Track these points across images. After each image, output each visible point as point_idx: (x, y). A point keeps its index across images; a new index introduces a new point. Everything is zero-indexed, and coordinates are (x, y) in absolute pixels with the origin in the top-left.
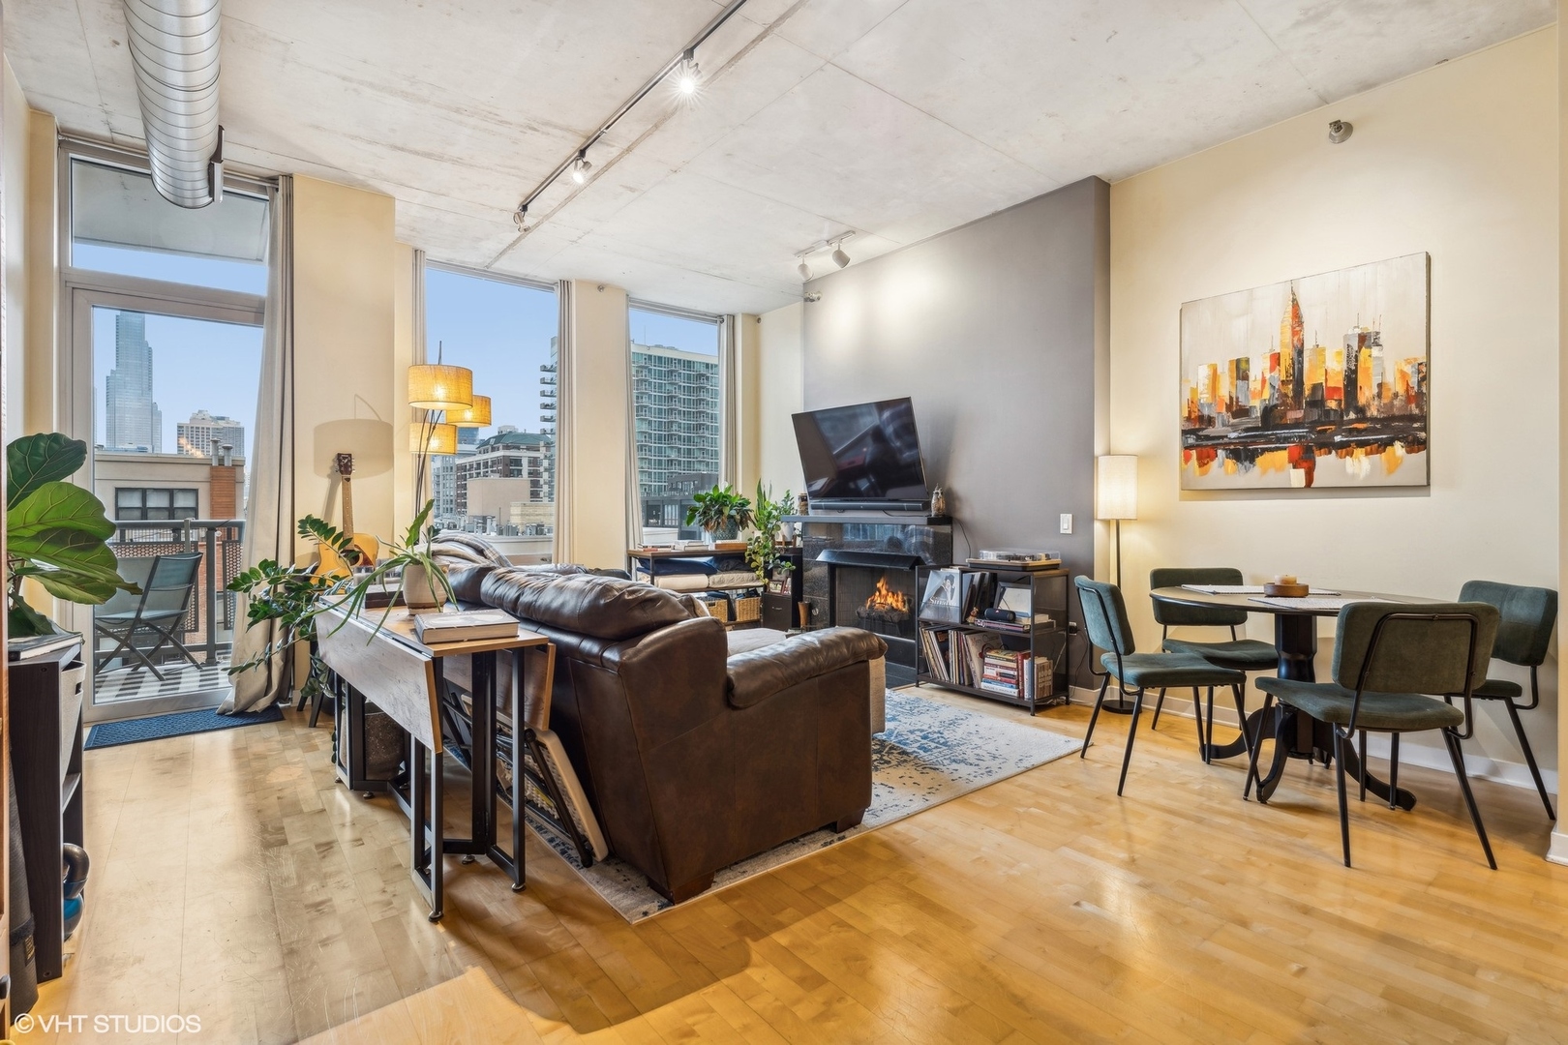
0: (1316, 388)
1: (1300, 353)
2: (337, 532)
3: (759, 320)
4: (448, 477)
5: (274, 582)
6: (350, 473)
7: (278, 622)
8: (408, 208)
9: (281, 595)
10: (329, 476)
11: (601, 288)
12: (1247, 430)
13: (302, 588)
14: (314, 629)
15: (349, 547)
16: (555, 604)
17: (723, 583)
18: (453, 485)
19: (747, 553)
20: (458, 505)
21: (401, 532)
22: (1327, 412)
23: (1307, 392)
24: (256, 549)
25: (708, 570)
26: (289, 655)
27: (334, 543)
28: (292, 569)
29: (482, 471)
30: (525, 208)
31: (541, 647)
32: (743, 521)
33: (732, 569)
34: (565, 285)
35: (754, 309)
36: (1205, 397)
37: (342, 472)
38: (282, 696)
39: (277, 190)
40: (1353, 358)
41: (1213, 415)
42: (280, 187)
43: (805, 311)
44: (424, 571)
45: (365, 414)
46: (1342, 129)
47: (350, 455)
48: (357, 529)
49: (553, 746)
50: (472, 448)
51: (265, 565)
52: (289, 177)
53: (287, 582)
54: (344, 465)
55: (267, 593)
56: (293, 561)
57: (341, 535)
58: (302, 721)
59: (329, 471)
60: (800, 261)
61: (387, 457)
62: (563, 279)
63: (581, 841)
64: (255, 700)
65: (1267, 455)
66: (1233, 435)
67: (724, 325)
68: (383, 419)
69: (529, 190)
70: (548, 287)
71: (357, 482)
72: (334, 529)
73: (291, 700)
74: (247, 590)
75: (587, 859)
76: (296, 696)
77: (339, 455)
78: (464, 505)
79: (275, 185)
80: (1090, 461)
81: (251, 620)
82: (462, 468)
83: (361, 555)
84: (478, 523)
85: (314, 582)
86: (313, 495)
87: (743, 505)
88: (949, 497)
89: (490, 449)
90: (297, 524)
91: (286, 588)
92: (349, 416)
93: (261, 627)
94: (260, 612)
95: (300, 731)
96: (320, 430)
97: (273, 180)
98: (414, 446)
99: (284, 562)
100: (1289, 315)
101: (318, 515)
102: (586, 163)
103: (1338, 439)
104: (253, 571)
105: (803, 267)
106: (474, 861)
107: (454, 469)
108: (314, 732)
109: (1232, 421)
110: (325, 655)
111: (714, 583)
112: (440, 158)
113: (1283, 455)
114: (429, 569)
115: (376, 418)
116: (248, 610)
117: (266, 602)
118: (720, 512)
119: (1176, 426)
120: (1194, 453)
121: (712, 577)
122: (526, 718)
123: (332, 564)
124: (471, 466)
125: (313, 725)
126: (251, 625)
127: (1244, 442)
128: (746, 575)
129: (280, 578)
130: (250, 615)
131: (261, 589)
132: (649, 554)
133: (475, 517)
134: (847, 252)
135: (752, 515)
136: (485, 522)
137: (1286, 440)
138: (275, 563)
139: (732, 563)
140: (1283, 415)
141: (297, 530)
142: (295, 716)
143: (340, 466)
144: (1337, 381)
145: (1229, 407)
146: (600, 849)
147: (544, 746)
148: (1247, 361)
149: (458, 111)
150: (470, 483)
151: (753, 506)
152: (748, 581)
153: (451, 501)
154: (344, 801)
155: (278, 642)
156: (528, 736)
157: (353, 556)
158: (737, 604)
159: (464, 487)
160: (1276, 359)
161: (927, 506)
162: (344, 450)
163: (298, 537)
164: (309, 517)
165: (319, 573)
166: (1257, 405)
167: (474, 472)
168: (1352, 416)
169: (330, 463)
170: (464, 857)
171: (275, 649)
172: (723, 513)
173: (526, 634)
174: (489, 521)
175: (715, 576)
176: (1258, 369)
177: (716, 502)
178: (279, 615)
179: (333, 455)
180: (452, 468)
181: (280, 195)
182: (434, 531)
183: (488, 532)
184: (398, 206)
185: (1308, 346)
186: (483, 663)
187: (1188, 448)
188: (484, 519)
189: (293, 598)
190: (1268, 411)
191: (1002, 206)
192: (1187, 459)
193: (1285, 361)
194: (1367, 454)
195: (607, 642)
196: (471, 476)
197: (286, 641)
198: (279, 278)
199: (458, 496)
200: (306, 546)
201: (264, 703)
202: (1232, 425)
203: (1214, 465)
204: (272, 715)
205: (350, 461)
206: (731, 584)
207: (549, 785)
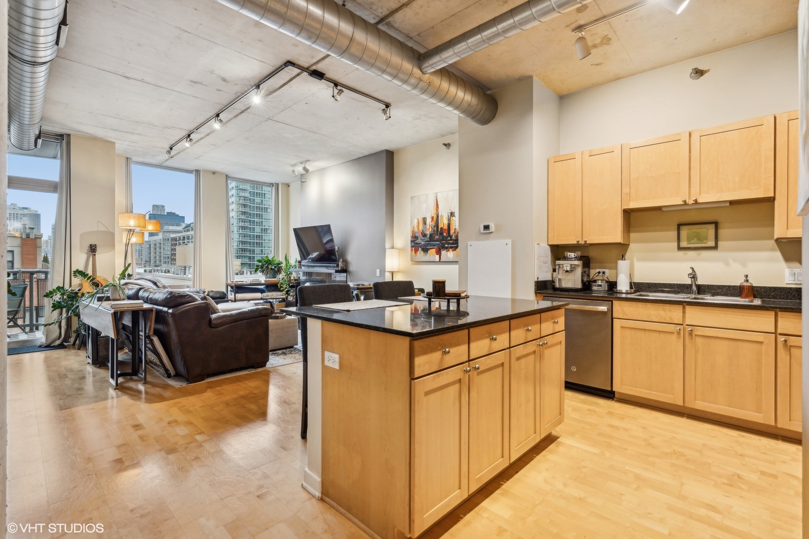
0: (442, 228)
1: (438, 217)
2: (89, 275)
3: (289, 186)
4: (166, 244)
5: (63, 294)
6: (96, 252)
7: (64, 310)
8: (121, 146)
9: (66, 299)
10: (86, 253)
11: (214, 173)
12: (426, 241)
13: (74, 296)
14: (79, 311)
15: (94, 281)
16: (157, 298)
17: (268, 296)
18: (169, 249)
19: (278, 285)
20: (172, 259)
21: (118, 276)
22: (444, 237)
23: (439, 230)
24: (55, 281)
25: (262, 291)
26: (69, 320)
27: (88, 279)
28: (70, 289)
29: (186, 241)
30: (171, 149)
31: (151, 310)
32: (279, 270)
33: (273, 291)
34: (197, 172)
35: (286, 181)
36: (416, 230)
37: (92, 252)
38: (66, 339)
39: (63, 139)
40: (449, 220)
41: (418, 236)
42: (65, 138)
43: (301, 185)
44: (117, 289)
45: (102, 228)
46: (447, 145)
47: (96, 245)
48: (98, 274)
49: (156, 340)
50: (180, 228)
51: (59, 288)
52: (69, 135)
53: (68, 295)
54: (93, 249)
55: (60, 299)
56: (71, 286)
57: (90, 277)
58: (74, 348)
59: (86, 252)
60: (292, 169)
61: (112, 245)
62: (196, 169)
63: (166, 370)
64: (54, 341)
65: (431, 250)
66: (423, 243)
67: (274, 188)
68: (110, 231)
69: (172, 142)
70: (190, 172)
71: (98, 256)
72: (88, 274)
73: (70, 342)
74: (51, 297)
75: (169, 376)
76: (72, 340)
77: (91, 245)
78: (175, 260)
79: (63, 138)
80: (384, 250)
81: (53, 309)
82: (175, 239)
83: (100, 284)
84: (182, 270)
85: (79, 295)
86: (80, 261)
87: (279, 264)
88: (346, 262)
89: (191, 229)
90: (72, 272)
91: (67, 297)
92: (95, 229)
93: (57, 312)
94: (56, 306)
95: (73, 351)
96: (82, 235)
97: (62, 136)
98: (124, 241)
99: (67, 287)
100: (435, 204)
101: (81, 269)
102: (191, 139)
103: (446, 246)
104: (54, 290)
105: (293, 171)
106: (132, 378)
107: (170, 240)
108: (79, 351)
109: (423, 238)
110: (83, 319)
111: (264, 296)
112: (133, 133)
113: (434, 250)
114: (118, 288)
115: (106, 230)
116: (51, 305)
117: (59, 302)
118: (267, 267)
119: (409, 239)
120: (413, 248)
121: (263, 294)
122: (147, 332)
123: (88, 288)
124: (180, 239)
125: (79, 349)
126: (53, 311)
127: (426, 245)
128: (279, 293)
129: (65, 293)
130: (52, 307)
131: (57, 297)
132: (233, 285)
133: (180, 266)
134: (308, 167)
135: (283, 268)
136: (185, 269)
137: (434, 245)
138: (63, 288)
139: (273, 288)
140: (434, 238)
141: (72, 275)
142: (72, 347)
143: (91, 249)
144: (446, 227)
145: (422, 233)
146: (172, 372)
147: (153, 340)
148: (426, 218)
149: (137, 122)
150: (178, 248)
151: (283, 265)
152: (280, 296)
153: (168, 257)
154: (90, 369)
155: (64, 315)
156: (147, 337)
157: (96, 285)
158: (275, 305)
159: (175, 250)
160: (433, 218)
161: (338, 266)
162: (93, 243)
163: (73, 277)
164: (77, 270)
165: (81, 291)
166: (428, 233)
167: (181, 242)
168: (449, 238)
169: (87, 248)
170: (129, 377)
171: (63, 318)
172: (270, 267)
173: (146, 306)
174: (187, 269)
175: (264, 294)
176: (429, 221)
177: (266, 263)
178: (65, 307)
179: (88, 245)
180: (168, 239)
181: (64, 141)
182: (129, 275)
183: (187, 275)
184: (117, 145)
185: (440, 215)
186: (136, 314)
187: (412, 247)
188: (185, 267)
189: (71, 301)
190: (431, 235)
191: (361, 156)
192: (412, 250)
193: (435, 219)
194: (452, 251)
195: (169, 308)
196: (180, 244)
197: (68, 314)
198: (64, 175)
199: (172, 254)
200: (76, 281)
201: (58, 342)
202: (423, 240)
203: (418, 252)
204: (61, 346)
205: (96, 247)
206: (272, 297)
207: (155, 352)
